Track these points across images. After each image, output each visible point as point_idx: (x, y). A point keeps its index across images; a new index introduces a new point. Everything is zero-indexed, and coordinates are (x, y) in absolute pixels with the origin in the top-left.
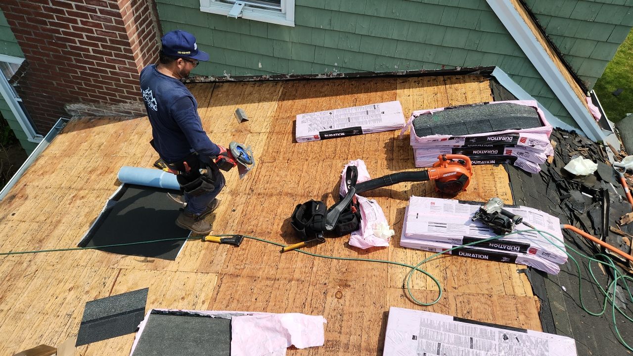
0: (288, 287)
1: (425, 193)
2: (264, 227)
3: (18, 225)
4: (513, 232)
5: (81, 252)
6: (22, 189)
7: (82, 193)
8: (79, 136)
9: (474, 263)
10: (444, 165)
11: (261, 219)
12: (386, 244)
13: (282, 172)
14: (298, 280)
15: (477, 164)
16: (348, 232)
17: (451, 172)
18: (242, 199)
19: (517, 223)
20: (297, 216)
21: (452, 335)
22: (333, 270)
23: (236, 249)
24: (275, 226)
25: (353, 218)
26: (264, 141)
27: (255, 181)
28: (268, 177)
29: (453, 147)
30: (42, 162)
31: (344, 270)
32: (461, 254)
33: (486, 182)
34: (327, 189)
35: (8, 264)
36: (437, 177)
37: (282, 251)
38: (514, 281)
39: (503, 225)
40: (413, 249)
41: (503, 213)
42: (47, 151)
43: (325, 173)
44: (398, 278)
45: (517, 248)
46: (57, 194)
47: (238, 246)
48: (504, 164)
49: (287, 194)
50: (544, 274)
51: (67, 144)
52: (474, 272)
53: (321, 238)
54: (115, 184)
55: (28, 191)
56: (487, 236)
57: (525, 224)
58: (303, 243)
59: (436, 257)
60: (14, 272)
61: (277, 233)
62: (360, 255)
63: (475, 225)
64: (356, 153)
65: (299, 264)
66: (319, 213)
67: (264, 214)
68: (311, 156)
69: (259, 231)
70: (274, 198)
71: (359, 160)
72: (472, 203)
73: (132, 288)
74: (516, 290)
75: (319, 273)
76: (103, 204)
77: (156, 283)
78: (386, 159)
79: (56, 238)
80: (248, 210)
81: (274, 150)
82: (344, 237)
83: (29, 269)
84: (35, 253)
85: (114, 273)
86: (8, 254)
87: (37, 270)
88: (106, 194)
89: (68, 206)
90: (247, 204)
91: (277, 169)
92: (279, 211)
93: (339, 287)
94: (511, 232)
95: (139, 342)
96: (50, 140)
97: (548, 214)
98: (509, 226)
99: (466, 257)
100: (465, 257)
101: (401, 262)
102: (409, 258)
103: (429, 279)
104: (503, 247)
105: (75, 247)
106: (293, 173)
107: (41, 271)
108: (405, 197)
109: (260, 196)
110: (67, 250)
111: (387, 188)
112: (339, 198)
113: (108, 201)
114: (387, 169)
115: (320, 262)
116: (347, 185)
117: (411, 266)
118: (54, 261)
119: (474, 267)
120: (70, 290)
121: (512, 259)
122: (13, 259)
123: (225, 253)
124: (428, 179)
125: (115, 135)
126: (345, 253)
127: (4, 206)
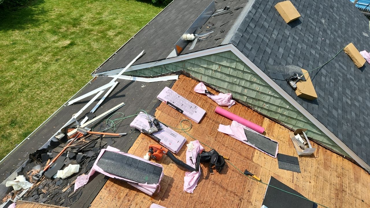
5: (315, 201)
77: (276, 169)
87: (330, 200)
105: (319, 205)
107: (328, 198)
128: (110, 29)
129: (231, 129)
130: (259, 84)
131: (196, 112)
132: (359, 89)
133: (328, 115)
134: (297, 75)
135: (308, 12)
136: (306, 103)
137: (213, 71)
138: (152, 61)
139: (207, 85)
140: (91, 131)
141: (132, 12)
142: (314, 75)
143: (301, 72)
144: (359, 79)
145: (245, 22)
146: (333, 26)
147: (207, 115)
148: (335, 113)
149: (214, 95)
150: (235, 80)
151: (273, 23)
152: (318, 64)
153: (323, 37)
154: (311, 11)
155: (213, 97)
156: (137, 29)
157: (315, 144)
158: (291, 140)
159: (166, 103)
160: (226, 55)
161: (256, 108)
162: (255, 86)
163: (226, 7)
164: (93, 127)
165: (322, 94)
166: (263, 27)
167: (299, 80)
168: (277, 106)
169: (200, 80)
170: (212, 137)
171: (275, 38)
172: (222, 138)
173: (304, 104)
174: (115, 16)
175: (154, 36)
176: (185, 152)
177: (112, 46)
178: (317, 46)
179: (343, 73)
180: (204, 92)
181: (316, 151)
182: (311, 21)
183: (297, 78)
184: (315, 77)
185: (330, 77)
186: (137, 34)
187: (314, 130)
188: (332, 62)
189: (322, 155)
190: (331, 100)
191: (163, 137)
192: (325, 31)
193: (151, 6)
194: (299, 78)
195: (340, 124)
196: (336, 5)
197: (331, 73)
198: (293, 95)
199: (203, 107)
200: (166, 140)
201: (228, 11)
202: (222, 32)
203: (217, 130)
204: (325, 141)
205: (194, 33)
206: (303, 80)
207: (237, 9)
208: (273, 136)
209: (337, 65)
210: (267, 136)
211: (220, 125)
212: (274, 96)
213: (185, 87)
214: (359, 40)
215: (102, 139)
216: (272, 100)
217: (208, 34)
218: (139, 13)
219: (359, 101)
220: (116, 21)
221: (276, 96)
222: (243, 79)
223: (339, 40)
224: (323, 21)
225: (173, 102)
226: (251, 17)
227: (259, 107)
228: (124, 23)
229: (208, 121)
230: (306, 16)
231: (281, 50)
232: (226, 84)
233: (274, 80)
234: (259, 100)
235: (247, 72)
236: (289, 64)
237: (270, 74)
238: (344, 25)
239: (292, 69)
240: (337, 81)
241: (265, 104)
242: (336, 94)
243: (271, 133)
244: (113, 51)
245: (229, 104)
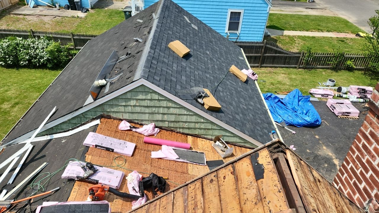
128: (4, 102)
129: (163, 153)
130: (174, 108)
131: (126, 147)
132: (249, 97)
133: (233, 119)
134: (201, 93)
135: (195, 47)
136: (215, 113)
137: (132, 106)
138: (68, 113)
139: (130, 121)
140: (14, 201)
141: (26, 80)
142: (214, 92)
143: (204, 90)
144: (247, 90)
145: (147, 61)
146: (216, 55)
147: (137, 147)
148: (237, 116)
149: (139, 128)
150: (154, 109)
151: (171, 58)
152: (214, 84)
153: (211, 64)
154: (197, 46)
155: (138, 130)
156: (36, 95)
157: (232, 145)
158: (213, 148)
159: (95, 147)
160: (140, 89)
161: (178, 130)
162: (172, 111)
163: (128, 53)
164: (15, 198)
165: (224, 105)
166: (163, 62)
167: (204, 96)
168: (194, 122)
169: (122, 118)
170: (148, 164)
171: (176, 69)
172: (156, 163)
173: (213, 115)
174: (6, 88)
175: (62, 93)
176: (127, 185)
177: (10, 118)
178: (210, 71)
179: (234, 88)
180: (129, 128)
181: (234, 151)
182: (200, 53)
183: (202, 96)
184: (215, 92)
185: (226, 92)
186: (41, 96)
187: (228, 134)
188: (224, 81)
189: (240, 152)
190: (232, 108)
191: (101, 178)
192: (211, 59)
193: (48, 71)
194: (203, 95)
195: (244, 124)
196: (214, 40)
197: (225, 89)
198: (203, 109)
199: (132, 141)
200: (104, 179)
201: (130, 56)
202: (130, 72)
203: (150, 157)
204: (238, 140)
205: (105, 79)
206: (206, 96)
207: (138, 53)
208: (199, 149)
209: (228, 82)
210: (194, 150)
211: (152, 152)
212: (189, 114)
213: (109, 129)
214: (238, 63)
215: (30, 205)
216: (189, 119)
217: (118, 76)
218: (34, 80)
219: (251, 106)
220: (8, 92)
221: (191, 114)
222: (160, 107)
223: (224, 65)
224: (208, 53)
225: (102, 144)
226: (151, 56)
227: (180, 128)
228: (19, 92)
229: (139, 152)
230: (194, 51)
231: (184, 78)
232: (147, 115)
233: (185, 100)
234: (179, 122)
235: (162, 100)
236: (193, 87)
237: (181, 97)
238: (224, 54)
239: (196, 90)
240: (232, 94)
241: (184, 124)
242: (234, 103)
243: (196, 147)
244: (13, 123)
245: (154, 132)
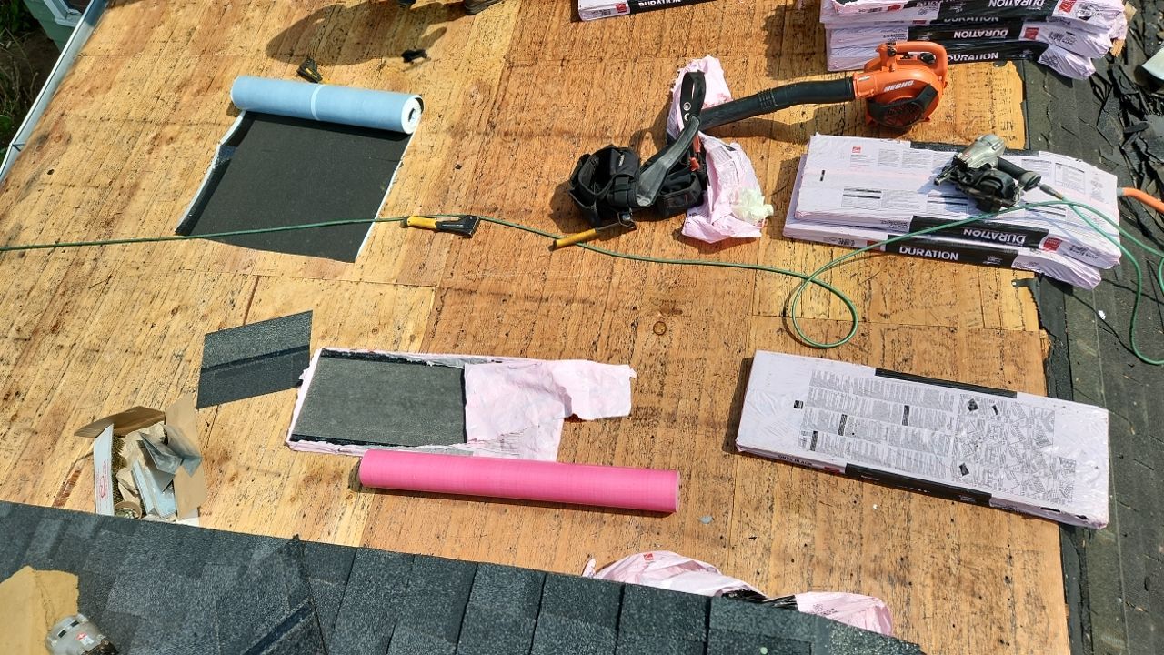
0: (565, 314)
1: (843, 127)
2: (518, 199)
3: (62, 193)
4: (1016, 206)
5: (183, 244)
6: (57, 123)
7: (169, 131)
8: (147, 13)
9: (928, 268)
10: (888, 65)
11: (512, 185)
12: (756, 233)
13: (550, 86)
14: (583, 301)
15: (959, 62)
16: (681, 211)
17: (902, 82)
18: (473, 144)
19: (1027, 187)
20: (580, 179)
21: (871, 401)
22: (650, 282)
23: (466, 242)
24: (539, 199)
25: (693, 180)
26: (513, 21)
27: (497, 106)
28: (524, 96)
29: (911, 24)
30: (84, 67)
31: (672, 282)
32: (904, 250)
33: (974, 101)
34: (642, 121)
35: (57, 265)
36: (871, 92)
37: (554, 247)
38: (1004, 301)
39: (998, 193)
40: (809, 242)
41: (1003, 166)
42: (92, 45)
43: (637, 88)
44: (775, 296)
45: (1020, 239)
46: (122, 133)
47: (470, 237)
48: (1016, 60)
49: (561, 133)
50: (1066, 288)
51: (126, 28)
52: (927, 284)
53: (628, 222)
54: (229, 113)
55: (70, 125)
56: (961, 215)
57: (1045, 190)
58: (592, 232)
59: (852, 258)
60: (71, 279)
61: (543, 212)
62: (703, 255)
63: (939, 193)
64: (703, 42)
65: (586, 272)
66: (625, 172)
67: (517, 174)
68: (610, 50)
69: (508, 209)
70: (536, 142)
71: (709, 58)
72: (939, 147)
73: (283, 311)
74: (1005, 319)
75: (623, 288)
76: (210, 154)
77: (324, 303)
78: (766, 55)
79: (134, 218)
80: (486, 165)
81: (535, 39)
82: (673, 220)
83: (97, 275)
84: (101, 244)
85: (247, 284)
86: (55, 246)
87: (110, 277)
88: (213, 133)
89: (147, 156)
90: (483, 152)
91: (540, 80)
92: (546, 168)
93: (660, 315)
94: (1012, 206)
95: (305, 403)
96: (93, 20)
97: (1094, 168)
98: (1010, 193)
99: (915, 256)
100: (912, 256)
101: (782, 268)
102: (799, 261)
103: (834, 297)
104: (991, 235)
105: (172, 235)
106: (572, 88)
107: (117, 279)
108: (800, 136)
109: (509, 138)
110: (157, 240)
111: (764, 117)
112: (665, 142)
113: (219, 146)
114: (767, 76)
115: (625, 268)
116: (683, 112)
117: (803, 275)
118: (139, 260)
119: (927, 275)
120: (173, 312)
121: (1006, 260)
122: (64, 255)
123: (447, 250)
124: (852, 98)
125: (215, 10)
126: (675, 250)
127: (31, 157)
